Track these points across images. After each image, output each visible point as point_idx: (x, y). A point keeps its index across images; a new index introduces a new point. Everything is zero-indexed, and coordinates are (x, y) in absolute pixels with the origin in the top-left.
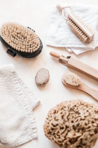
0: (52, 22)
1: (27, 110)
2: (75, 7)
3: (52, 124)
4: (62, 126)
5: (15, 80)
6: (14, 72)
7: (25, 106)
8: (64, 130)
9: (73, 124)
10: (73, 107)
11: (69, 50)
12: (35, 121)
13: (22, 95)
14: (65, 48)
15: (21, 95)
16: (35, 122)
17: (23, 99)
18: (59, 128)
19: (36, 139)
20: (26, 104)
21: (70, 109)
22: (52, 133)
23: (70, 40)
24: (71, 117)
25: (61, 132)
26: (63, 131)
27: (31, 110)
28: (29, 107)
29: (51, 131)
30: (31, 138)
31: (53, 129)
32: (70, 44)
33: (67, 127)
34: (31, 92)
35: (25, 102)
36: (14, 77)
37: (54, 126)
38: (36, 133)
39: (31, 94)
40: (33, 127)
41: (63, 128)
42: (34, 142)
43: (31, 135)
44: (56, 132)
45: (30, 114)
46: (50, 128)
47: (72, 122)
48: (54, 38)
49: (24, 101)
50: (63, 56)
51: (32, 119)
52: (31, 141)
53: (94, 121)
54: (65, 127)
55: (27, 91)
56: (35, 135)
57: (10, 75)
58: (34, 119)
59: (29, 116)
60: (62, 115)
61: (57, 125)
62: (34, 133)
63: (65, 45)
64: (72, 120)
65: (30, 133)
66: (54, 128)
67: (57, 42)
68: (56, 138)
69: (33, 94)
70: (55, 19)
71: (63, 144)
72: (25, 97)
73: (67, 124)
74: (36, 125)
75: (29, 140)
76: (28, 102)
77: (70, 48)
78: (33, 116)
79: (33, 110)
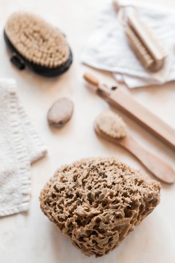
1: (20, 161)
3: (55, 187)
4: (70, 193)
5: (13, 107)
6: (13, 94)
7: (18, 153)
8: (73, 199)
9: (89, 191)
10: (98, 165)
12: (30, 182)
13: (18, 135)
15: (16, 133)
16: (30, 184)
17: (19, 141)
18: (65, 195)
19: (25, 213)
21: (91, 167)
22: (52, 203)
24: (89, 180)
25: (65, 203)
26: (70, 200)
27: (29, 162)
28: (26, 156)
29: (51, 198)
30: (17, 211)
31: (54, 196)
33: (78, 195)
34: (35, 133)
35: (20, 147)
36: (12, 102)
37: (57, 191)
38: (27, 204)
39: (35, 136)
40: (25, 191)
41: (71, 196)
42: (20, 218)
43: (18, 204)
44: (58, 202)
46: (50, 194)
47: (90, 188)
48: (96, 52)
49: (20, 145)
50: (105, 86)
51: (26, 178)
52: (15, 214)
53: (128, 194)
54: (75, 195)
56: (24, 206)
58: (29, 179)
59: (22, 171)
60: (76, 174)
61: (63, 189)
62: (23, 202)
64: (90, 185)
65: (17, 201)
66: (56, 193)
68: (55, 212)
69: (37, 137)
71: (66, 223)
72: (22, 139)
73: (80, 190)
74: (30, 189)
75: (12, 213)
76: (25, 149)
77: (121, 75)
78: (29, 173)
79: (31, 164)
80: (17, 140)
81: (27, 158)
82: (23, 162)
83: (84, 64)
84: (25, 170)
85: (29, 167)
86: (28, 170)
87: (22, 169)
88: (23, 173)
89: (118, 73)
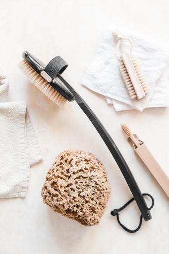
0: (99, 53)
7: (22, 158)
12: (28, 179)
13: (24, 145)
14: (105, 96)
16: (28, 181)
17: (23, 150)
20: (24, 157)
23: (114, 89)
27: (29, 166)
28: (27, 161)
30: (17, 196)
32: (112, 94)
34: (36, 144)
38: (25, 193)
40: (24, 186)
43: (19, 192)
45: (25, 170)
48: (94, 77)
49: (24, 152)
51: (26, 177)
52: (16, 198)
55: (31, 140)
56: (22, 194)
57: (17, 117)
58: (28, 177)
59: (23, 172)
62: (22, 192)
63: (105, 92)
67: (97, 86)
69: (37, 147)
70: (106, 50)
72: (26, 148)
74: (28, 184)
76: (28, 156)
77: (111, 99)
78: (28, 173)
79: (30, 167)
81: (28, 163)
82: (25, 165)
83: (83, 86)
85: (28, 169)
86: (28, 171)
87: (23, 170)
88: (23, 173)
89: (109, 98)
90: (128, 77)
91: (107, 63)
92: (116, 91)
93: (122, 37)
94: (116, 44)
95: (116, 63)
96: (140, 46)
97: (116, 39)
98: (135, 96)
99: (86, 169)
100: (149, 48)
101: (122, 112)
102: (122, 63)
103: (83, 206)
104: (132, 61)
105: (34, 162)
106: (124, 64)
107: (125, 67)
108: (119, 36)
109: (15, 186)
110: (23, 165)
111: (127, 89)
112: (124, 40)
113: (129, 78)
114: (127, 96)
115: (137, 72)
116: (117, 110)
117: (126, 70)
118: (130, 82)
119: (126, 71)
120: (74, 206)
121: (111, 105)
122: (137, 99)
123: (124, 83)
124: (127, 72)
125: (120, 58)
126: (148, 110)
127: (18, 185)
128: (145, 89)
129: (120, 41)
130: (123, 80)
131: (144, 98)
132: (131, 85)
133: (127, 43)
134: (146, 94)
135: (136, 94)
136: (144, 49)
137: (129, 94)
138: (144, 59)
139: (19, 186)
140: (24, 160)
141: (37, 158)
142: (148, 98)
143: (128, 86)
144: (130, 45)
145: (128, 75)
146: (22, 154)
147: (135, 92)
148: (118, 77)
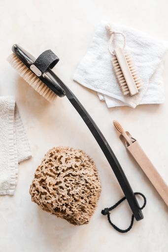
0: (92, 47)
1: (11, 161)
2: (132, 34)
7: (10, 155)
11: (101, 97)
12: (17, 176)
13: (12, 141)
14: (97, 92)
16: (16, 178)
17: (12, 146)
20: (12, 153)
23: (106, 84)
27: (17, 163)
28: (15, 158)
30: (5, 193)
32: (104, 89)
34: (25, 140)
38: (13, 190)
39: (25, 142)
40: (12, 183)
43: (7, 190)
45: (14, 167)
48: (86, 73)
49: (12, 149)
51: (14, 174)
55: (20, 136)
56: (11, 192)
57: (6, 112)
58: (17, 174)
62: (10, 189)
63: (98, 88)
65: (6, 188)
67: (89, 81)
69: (26, 144)
70: (98, 44)
72: (14, 144)
74: (17, 181)
76: (16, 152)
77: (103, 95)
78: (17, 170)
79: (19, 163)
80: (10, 145)
83: (75, 81)
84: (14, 168)
85: (17, 166)
86: (16, 168)
87: (12, 167)
88: (12, 170)
89: (101, 94)
90: (120, 72)
91: (100, 58)
92: (108, 87)
93: (116, 32)
94: (109, 38)
95: (108, 58)
96: (134, 41)
97: (109, 33)
98: (127, 92)
99: (76, 166)
100: (143, 43)
101: (114, 108)
102: (115, 58)
103: (73, 205)
104: (126, 56)
105: (23, 159)
106: (117, 59)
107: (118, 62)
108: (112, 30)
109: (3, 183)
110: (12, 162)
111: (119, 85)
112: (117, 34)
113: (122, 73)
114: (120, 92)
115: (130, 68)
116: (109, 107)
117: (119, 65)
118: (123, 78)
119: (118, 67)
120: (63, 205)
121: (103, 101)
122: (129, 95)
123: (117, 79)
124: (120, 68)
125: (113, 52)
126: (141, 107)
127: (6, 182)
128: (138, 85)
129: (113, 35)
130: (116, 76)
131: (137, 94)
132: (123, 81)
133: (120, 38)
134: (138, 90)
135: (128, 90)
136: (138, 44)
137: (121, 90)
138: (138, 55)
139: (8, 184)
140: (13, 157)
141: (26, 155)
142: (142, 94)
143: (121, 82)
144: (123, 39)
145: (121, 70)
146: (10, 150)
147: (127, 88)
148: (111, 72)
